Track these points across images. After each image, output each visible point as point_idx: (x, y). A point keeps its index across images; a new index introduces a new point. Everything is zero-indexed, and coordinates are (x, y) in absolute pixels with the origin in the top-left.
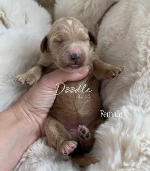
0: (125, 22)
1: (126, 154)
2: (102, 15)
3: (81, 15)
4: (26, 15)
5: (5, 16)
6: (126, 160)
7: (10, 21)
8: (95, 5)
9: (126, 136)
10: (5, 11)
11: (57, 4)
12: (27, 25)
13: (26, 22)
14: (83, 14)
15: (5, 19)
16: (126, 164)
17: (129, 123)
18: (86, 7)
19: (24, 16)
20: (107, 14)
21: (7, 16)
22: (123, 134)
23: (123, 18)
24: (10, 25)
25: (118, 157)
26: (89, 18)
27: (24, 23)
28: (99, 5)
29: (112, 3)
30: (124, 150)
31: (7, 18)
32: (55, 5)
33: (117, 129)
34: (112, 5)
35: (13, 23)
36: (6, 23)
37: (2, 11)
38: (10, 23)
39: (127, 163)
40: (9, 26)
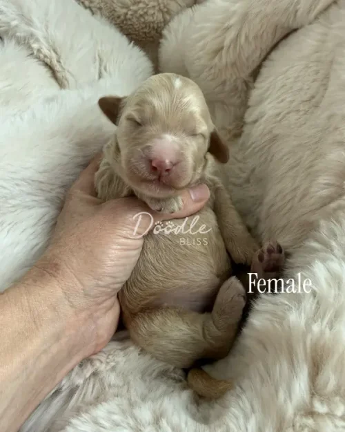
0: (317, 72)
1: (321, 380)
2: (262, 57)
3: (217, 59)
4: (101, 60)
5: (59, 62)
6: (321, 395)
7: (68, 71)
8: (247, 38)
9: (322, 333)
10: (59, 51)
11: (166, 39)
12: (102, 81)
13: (100, 76)
14: (221, 58)
15: (58, 68)
16: (320, 408)
17: (331, 300)
18: (227, 42)
19: (97, 63)
20: (274, 55)
21: (62, 61)
22: (316, 328)
23: (310, 65)
24: (66, 79)
25: (301, 385)
26: (234, 64)
27: (97, 77)
28: (255, 37)
29: (286, 32)
30: (316, 369)
31: (62, 64)
32: (162, 41)
33: (303, 314)
34: (286, 36)
35: (72, 75)
36: (59, 75)
37: (52, 52)
38: (68, 76)
39: (322, 402)
40: (66, 83)
